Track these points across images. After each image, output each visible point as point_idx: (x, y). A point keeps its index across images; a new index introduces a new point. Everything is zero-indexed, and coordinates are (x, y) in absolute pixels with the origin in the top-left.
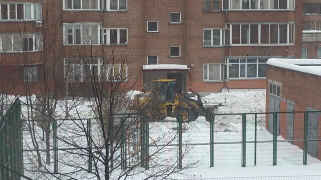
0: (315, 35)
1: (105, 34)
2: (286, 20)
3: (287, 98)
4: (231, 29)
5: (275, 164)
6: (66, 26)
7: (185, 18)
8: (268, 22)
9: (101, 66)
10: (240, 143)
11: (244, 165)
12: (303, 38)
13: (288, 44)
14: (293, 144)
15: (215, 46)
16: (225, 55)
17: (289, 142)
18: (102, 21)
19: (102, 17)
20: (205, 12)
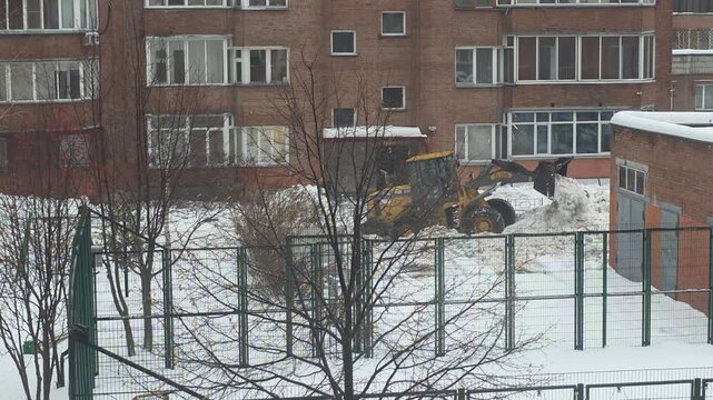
0: (689, 59)
1: (239, 60)
2: (638, 27)
3: (661, 199)
4: (516, 47)
5: (646, 342)
6: (151, 42)
7: (415, 23)
8: (598, 30)
9: (231, 131)
10: (571, 297)
11: (579, 346)
12: (674, 66)
13: (641, 79)
14: (676, 299)
15: (481, 85)
16: (504, 105)
17: (666, 294)
18: (233, 31)
19: (231, 23)
20: (458, 10)
